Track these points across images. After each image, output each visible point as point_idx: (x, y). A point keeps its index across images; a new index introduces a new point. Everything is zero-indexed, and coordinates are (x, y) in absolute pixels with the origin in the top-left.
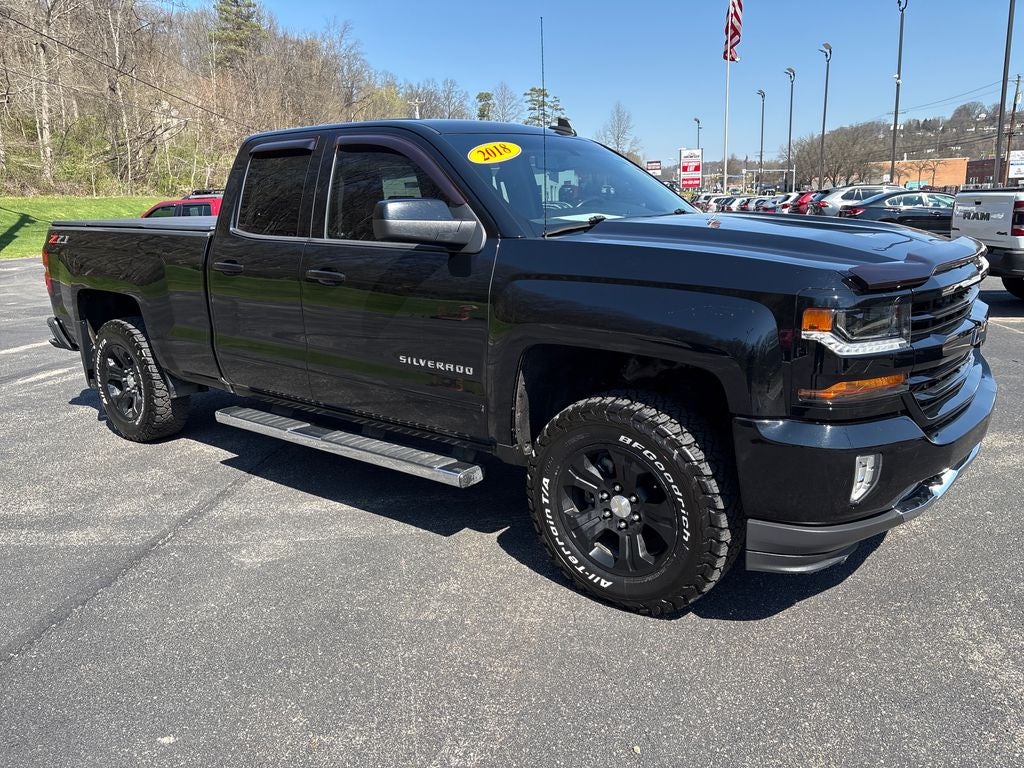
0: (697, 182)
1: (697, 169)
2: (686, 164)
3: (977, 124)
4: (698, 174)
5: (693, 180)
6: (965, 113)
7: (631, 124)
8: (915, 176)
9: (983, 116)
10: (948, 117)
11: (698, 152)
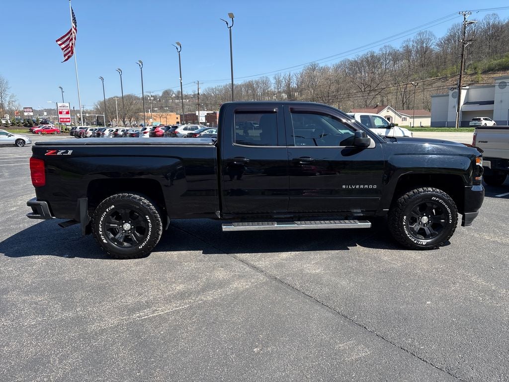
0: (68, 120)
1: (67, 113)
2: (61, 111)
3: (172, 99)
4: (69, 116)
5: (66, 119)
6: (167, 93)
7: (9, 86)
8: (158, 119)
9: (174, 95)
10: (161, 95)
11: (67, 105)
